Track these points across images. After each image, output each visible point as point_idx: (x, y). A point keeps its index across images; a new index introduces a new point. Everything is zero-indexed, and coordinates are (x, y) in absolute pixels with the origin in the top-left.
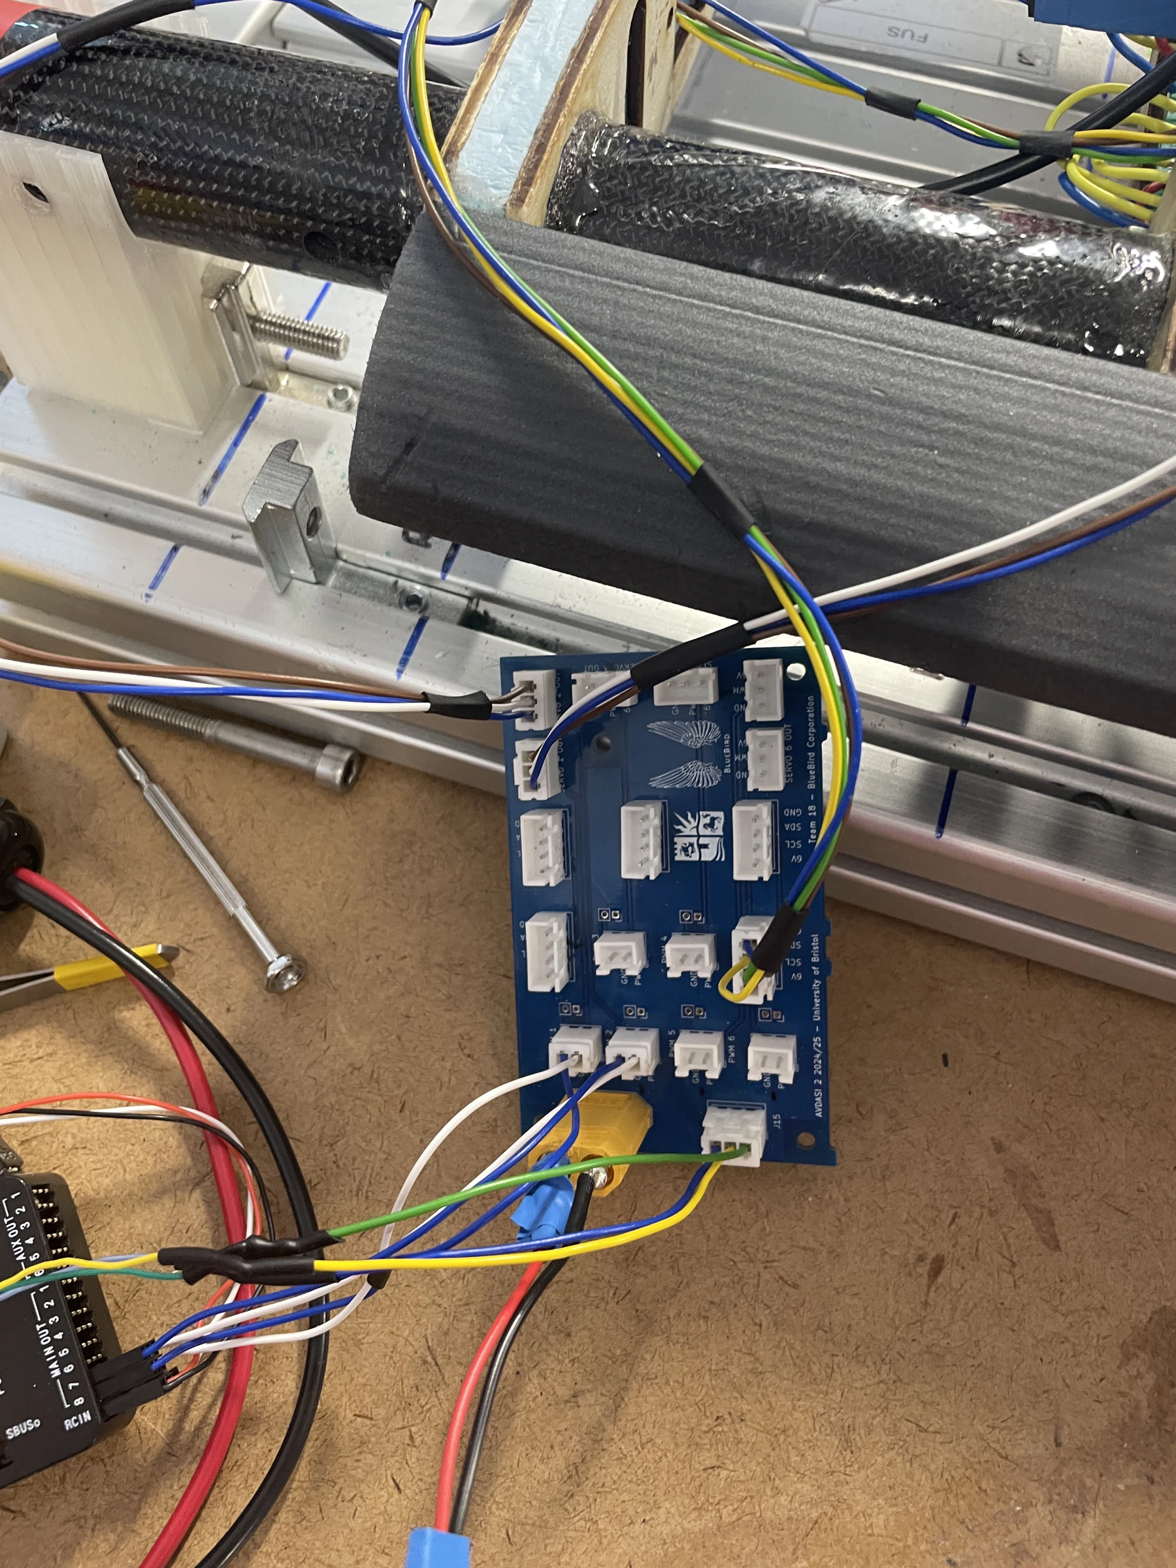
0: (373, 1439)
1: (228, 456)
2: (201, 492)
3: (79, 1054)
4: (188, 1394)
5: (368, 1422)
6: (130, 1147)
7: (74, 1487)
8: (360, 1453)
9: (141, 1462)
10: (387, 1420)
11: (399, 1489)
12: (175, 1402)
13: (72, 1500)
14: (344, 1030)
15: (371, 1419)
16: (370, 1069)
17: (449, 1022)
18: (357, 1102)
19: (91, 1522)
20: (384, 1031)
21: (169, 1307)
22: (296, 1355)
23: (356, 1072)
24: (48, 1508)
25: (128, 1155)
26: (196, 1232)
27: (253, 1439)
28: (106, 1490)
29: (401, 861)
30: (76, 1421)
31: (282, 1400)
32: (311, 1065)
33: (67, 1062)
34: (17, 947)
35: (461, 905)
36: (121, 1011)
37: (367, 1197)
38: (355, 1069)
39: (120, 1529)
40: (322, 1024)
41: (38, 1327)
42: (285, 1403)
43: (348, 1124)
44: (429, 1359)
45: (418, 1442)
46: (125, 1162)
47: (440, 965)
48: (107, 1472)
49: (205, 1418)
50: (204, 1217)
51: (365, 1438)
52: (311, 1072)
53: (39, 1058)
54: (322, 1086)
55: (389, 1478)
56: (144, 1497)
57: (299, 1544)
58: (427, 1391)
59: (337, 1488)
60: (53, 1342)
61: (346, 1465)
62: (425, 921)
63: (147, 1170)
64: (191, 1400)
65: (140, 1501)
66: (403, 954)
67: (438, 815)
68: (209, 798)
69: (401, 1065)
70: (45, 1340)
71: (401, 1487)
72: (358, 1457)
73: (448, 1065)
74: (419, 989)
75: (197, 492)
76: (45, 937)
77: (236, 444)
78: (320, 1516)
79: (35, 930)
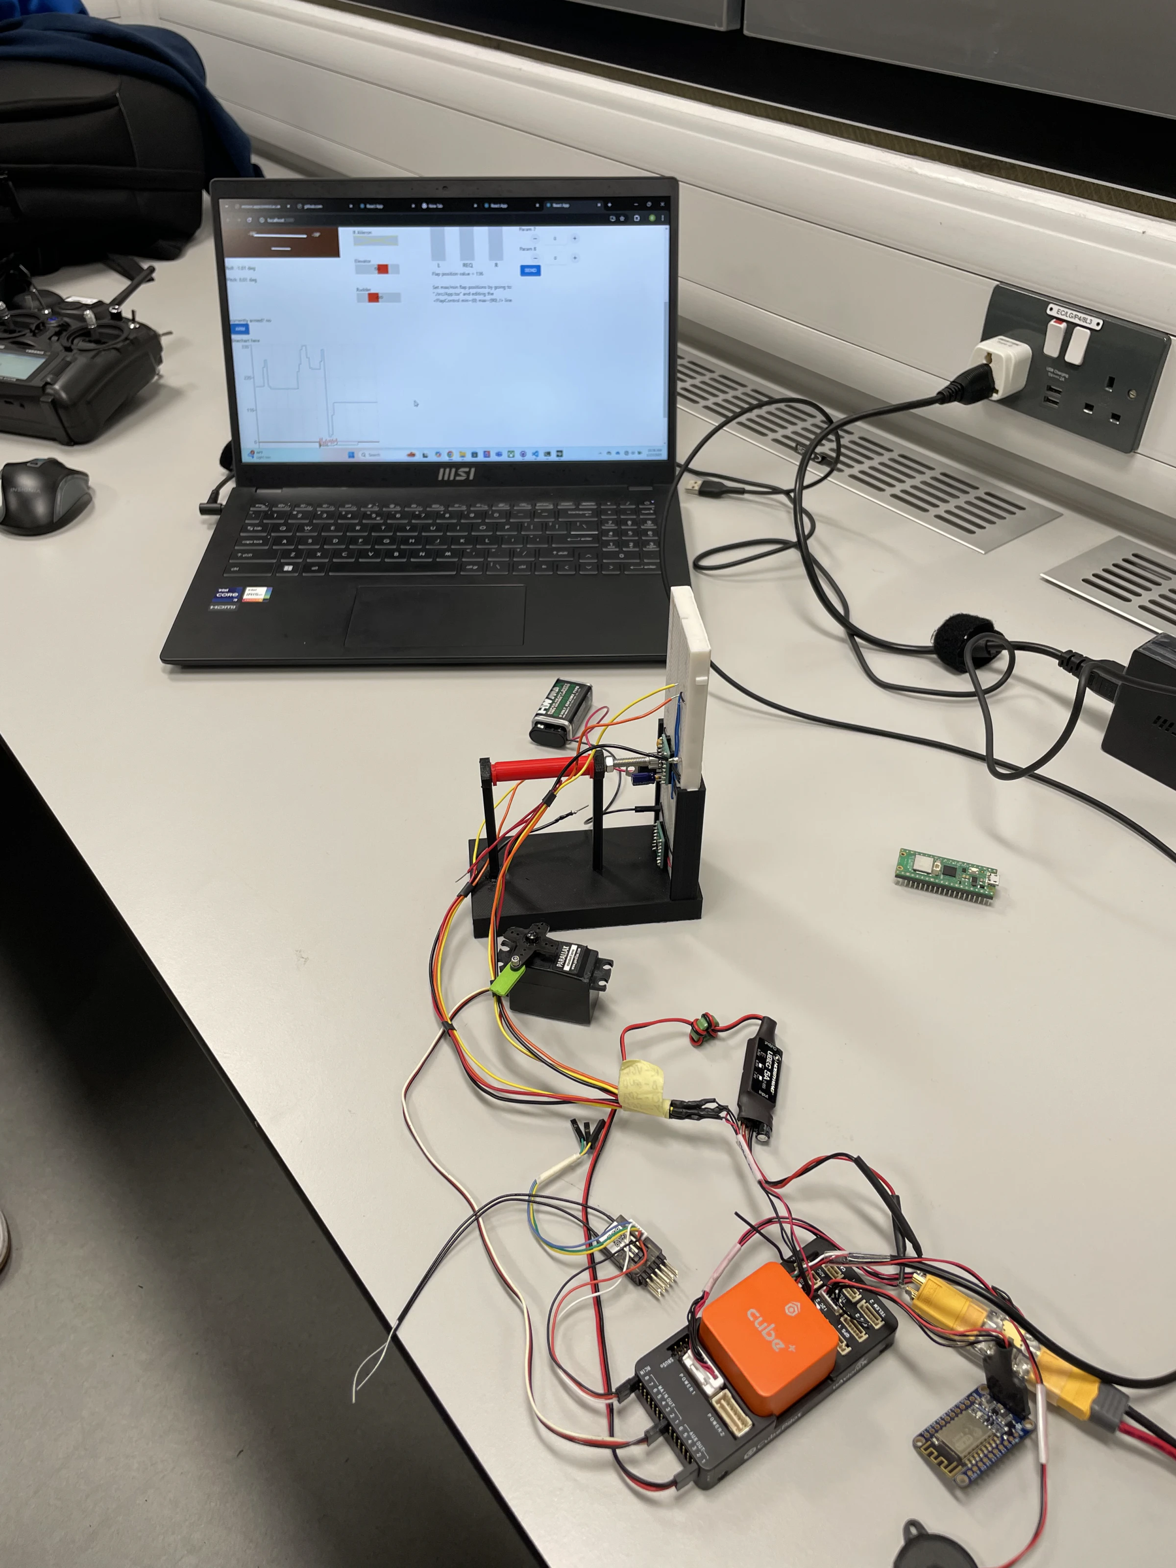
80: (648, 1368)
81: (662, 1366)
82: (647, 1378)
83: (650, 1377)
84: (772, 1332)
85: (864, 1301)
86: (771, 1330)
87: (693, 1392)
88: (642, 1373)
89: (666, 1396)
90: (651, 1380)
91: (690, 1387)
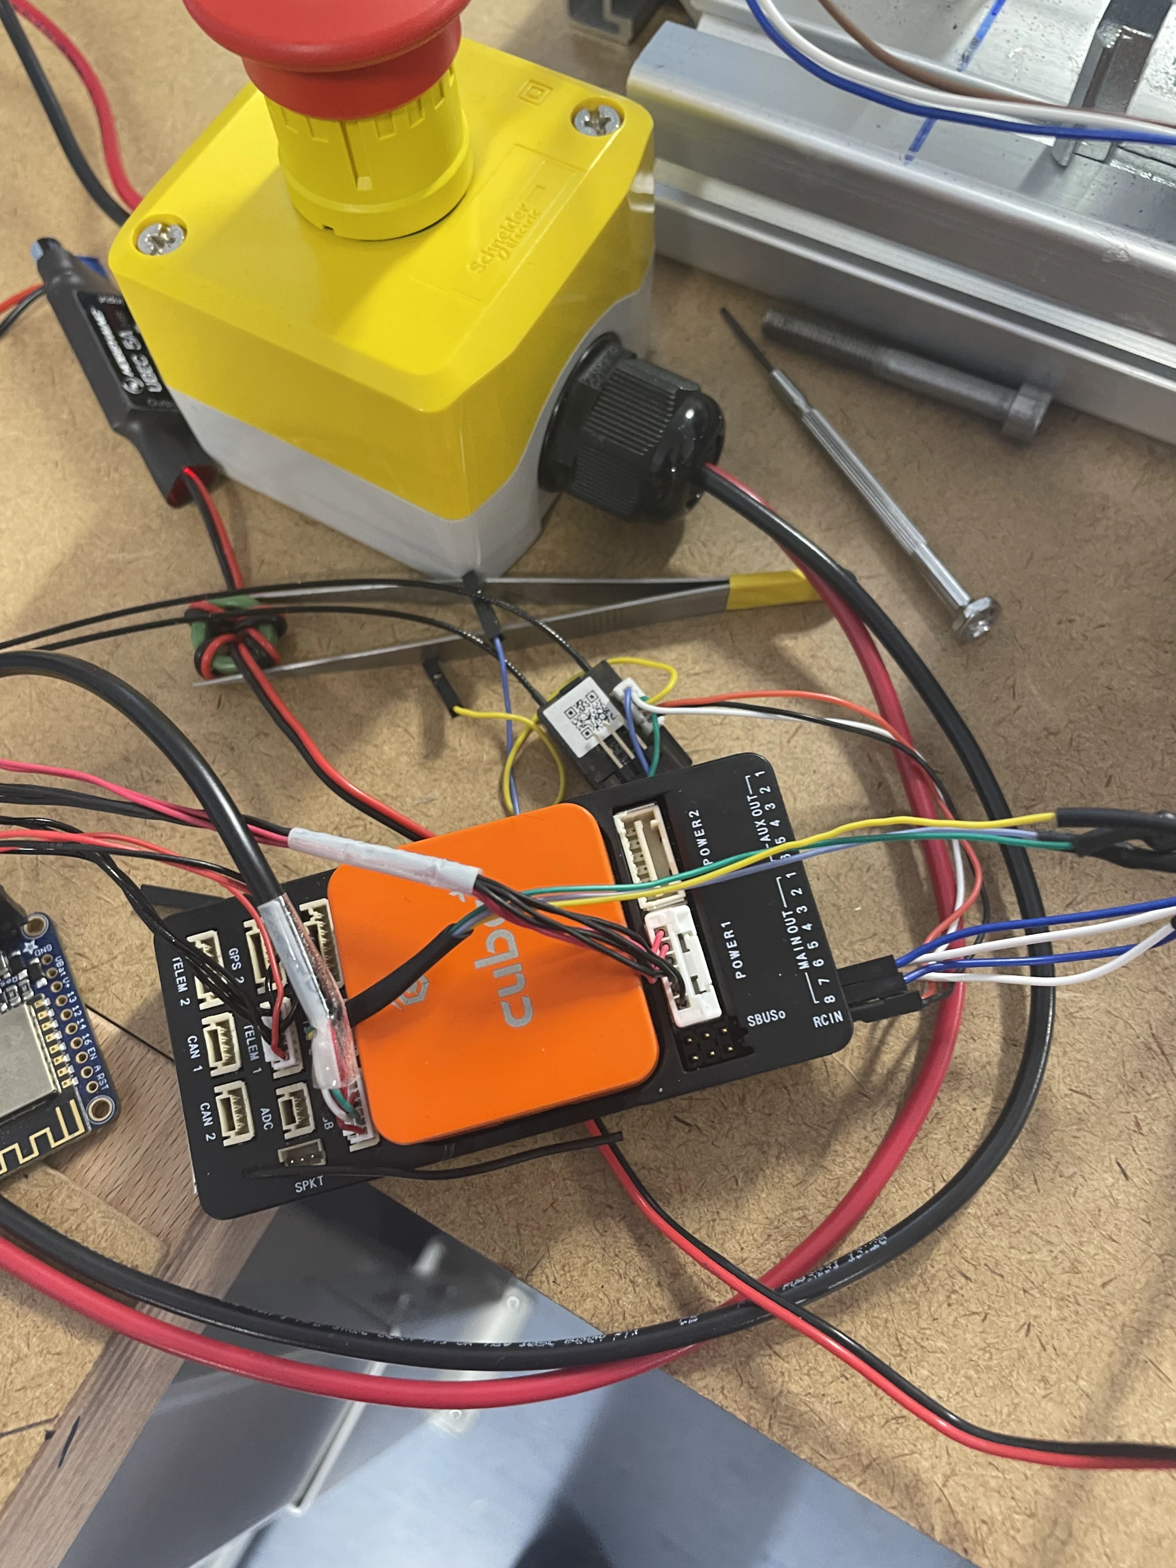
0: (1093, 1119)
1: (986, 25)
2: (960, 57)
3: (739, 676)
4: (879, 1034)
5: (1085, 1099)
6: (799, 776)
7: (754, 1110)
8: (1078, 1130)
9: (829, 1096)
10: (1108, 1101)
11: (1125, 1175)
12: (864, 1041)
13: (754, 1122)
14: (1035, 692)
15: (1090, 1097)
16: (1069, 737)
17: (1159, 699)
18: (1056, 768)
19: (774, 1151)
20: (1082, 700)
21: (852, 943)
22: (999, 1016)
23: (1052, 737)
24: (727, 1126)
25: (798, 784)
26: (878, 873)
27: (954, 1094)
28: (791, 1119)
29: (1092, 525)
30: (825, 1020)
31: (985, 1059)
32: (999, 723)
33: (726, 682)
34: (666, 561)
35: (1166, 579)
36: (782, 640)
37: (1072, 868)
38: (1050, 733)
39: (808, 1162)
40: (1010, 682)
41: (784, 914)
42: (989, 1063)
43: (1045, 789)
44: (1154, 1046)
45: (1145, 1130)
46: (795, 790)
47: (1144, 640)
48: (791, 1100)
49: (898, 1062)
50: (886, 860)
51: (1084, 1116)
52: (1001, 730)
53: (696, 674)
54: (1014, 747)
55: (1114, 1162)
56: (833, 1134)
57: (1012, 1212)
58: (1154, 1080)
59: (1054, 1162)
60: (801, 933)
61: (1062, 1140)
62: (1125, 591)
63: (822, 801)
64: (882, 1042)
65: (830, 1136)
66: (1100, 623)
67: (1134, 482)
68: (868, 433)
69: (1105, 737)
70: (792, 929)
71: (1128, 1173)
72: (1077, 1134)
73: (1161, 745)
74: (1120, 661)
75: (954, 58)
76: (696, 554)
77: (994, 13)
78: (1034, 1187)
79: (686, 546)
80: (818, 1021)
81: (782, 1015)
82: (829, 999)
83: (820, 998)
84: (491, 949)
85: (202, 1006)
86: (492, 955)
87: (727, 928)
88: (839, 1016)
89: (796, 941)
90: (821, 992)
91: (730, 940)
